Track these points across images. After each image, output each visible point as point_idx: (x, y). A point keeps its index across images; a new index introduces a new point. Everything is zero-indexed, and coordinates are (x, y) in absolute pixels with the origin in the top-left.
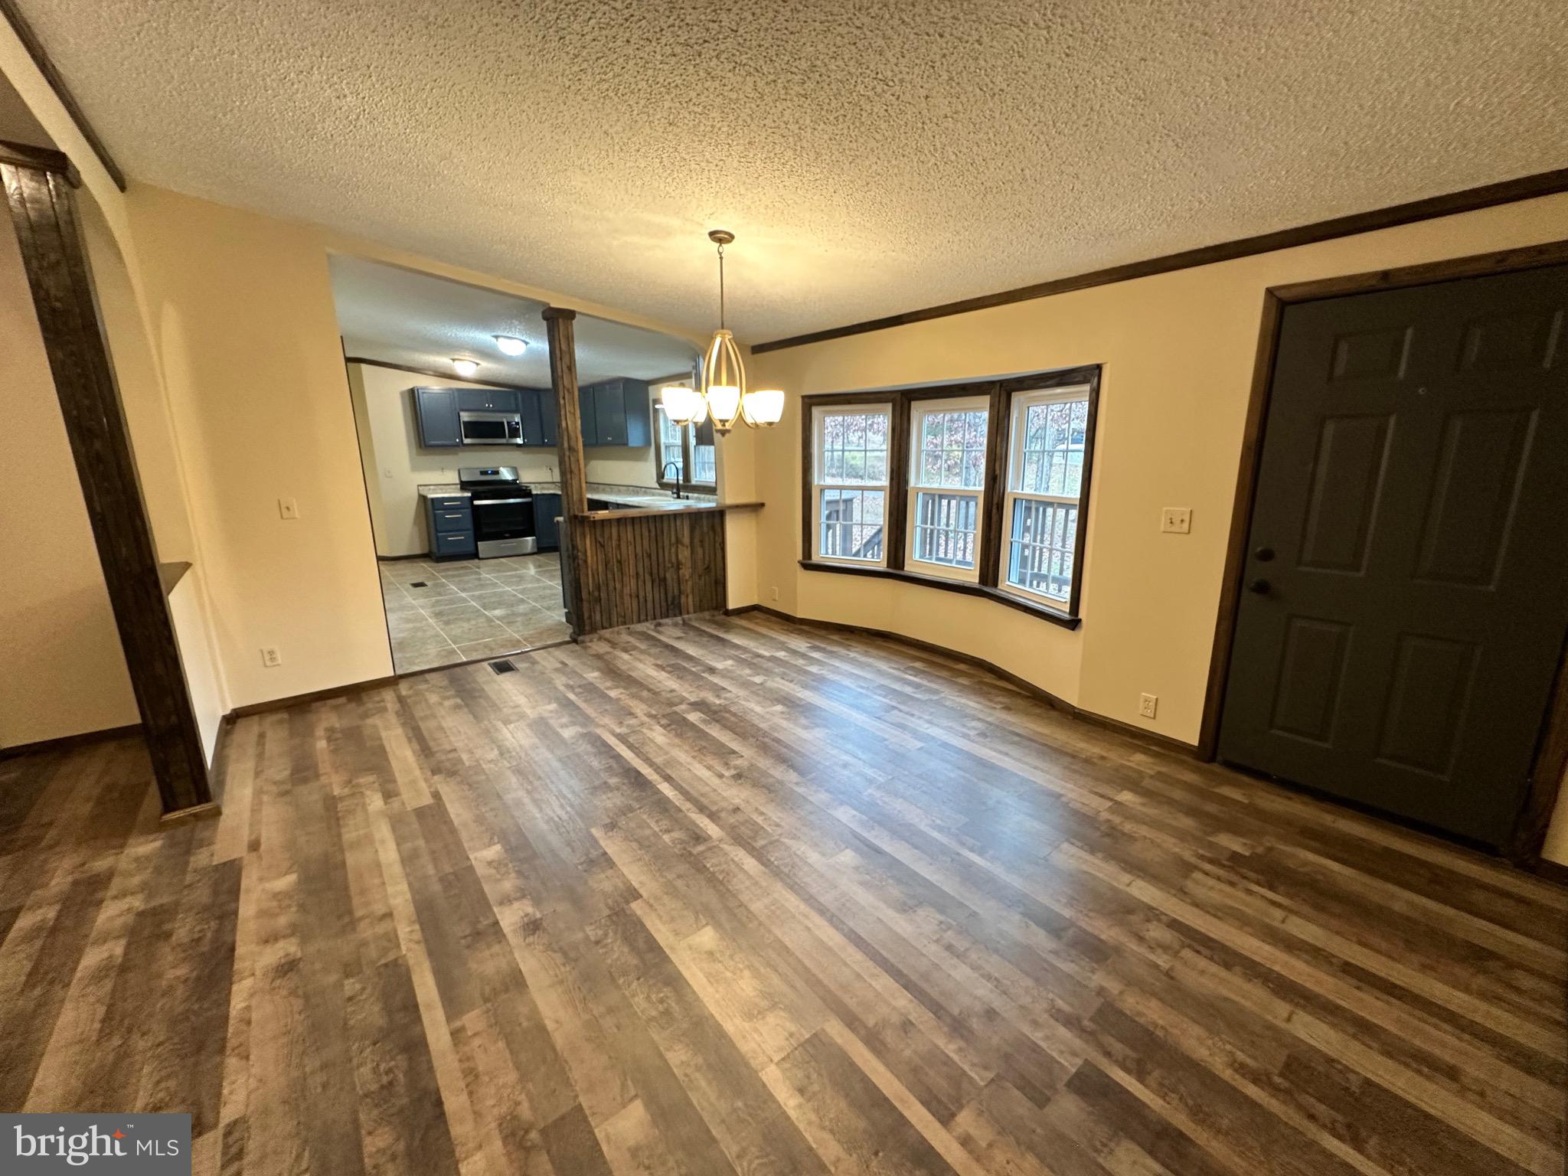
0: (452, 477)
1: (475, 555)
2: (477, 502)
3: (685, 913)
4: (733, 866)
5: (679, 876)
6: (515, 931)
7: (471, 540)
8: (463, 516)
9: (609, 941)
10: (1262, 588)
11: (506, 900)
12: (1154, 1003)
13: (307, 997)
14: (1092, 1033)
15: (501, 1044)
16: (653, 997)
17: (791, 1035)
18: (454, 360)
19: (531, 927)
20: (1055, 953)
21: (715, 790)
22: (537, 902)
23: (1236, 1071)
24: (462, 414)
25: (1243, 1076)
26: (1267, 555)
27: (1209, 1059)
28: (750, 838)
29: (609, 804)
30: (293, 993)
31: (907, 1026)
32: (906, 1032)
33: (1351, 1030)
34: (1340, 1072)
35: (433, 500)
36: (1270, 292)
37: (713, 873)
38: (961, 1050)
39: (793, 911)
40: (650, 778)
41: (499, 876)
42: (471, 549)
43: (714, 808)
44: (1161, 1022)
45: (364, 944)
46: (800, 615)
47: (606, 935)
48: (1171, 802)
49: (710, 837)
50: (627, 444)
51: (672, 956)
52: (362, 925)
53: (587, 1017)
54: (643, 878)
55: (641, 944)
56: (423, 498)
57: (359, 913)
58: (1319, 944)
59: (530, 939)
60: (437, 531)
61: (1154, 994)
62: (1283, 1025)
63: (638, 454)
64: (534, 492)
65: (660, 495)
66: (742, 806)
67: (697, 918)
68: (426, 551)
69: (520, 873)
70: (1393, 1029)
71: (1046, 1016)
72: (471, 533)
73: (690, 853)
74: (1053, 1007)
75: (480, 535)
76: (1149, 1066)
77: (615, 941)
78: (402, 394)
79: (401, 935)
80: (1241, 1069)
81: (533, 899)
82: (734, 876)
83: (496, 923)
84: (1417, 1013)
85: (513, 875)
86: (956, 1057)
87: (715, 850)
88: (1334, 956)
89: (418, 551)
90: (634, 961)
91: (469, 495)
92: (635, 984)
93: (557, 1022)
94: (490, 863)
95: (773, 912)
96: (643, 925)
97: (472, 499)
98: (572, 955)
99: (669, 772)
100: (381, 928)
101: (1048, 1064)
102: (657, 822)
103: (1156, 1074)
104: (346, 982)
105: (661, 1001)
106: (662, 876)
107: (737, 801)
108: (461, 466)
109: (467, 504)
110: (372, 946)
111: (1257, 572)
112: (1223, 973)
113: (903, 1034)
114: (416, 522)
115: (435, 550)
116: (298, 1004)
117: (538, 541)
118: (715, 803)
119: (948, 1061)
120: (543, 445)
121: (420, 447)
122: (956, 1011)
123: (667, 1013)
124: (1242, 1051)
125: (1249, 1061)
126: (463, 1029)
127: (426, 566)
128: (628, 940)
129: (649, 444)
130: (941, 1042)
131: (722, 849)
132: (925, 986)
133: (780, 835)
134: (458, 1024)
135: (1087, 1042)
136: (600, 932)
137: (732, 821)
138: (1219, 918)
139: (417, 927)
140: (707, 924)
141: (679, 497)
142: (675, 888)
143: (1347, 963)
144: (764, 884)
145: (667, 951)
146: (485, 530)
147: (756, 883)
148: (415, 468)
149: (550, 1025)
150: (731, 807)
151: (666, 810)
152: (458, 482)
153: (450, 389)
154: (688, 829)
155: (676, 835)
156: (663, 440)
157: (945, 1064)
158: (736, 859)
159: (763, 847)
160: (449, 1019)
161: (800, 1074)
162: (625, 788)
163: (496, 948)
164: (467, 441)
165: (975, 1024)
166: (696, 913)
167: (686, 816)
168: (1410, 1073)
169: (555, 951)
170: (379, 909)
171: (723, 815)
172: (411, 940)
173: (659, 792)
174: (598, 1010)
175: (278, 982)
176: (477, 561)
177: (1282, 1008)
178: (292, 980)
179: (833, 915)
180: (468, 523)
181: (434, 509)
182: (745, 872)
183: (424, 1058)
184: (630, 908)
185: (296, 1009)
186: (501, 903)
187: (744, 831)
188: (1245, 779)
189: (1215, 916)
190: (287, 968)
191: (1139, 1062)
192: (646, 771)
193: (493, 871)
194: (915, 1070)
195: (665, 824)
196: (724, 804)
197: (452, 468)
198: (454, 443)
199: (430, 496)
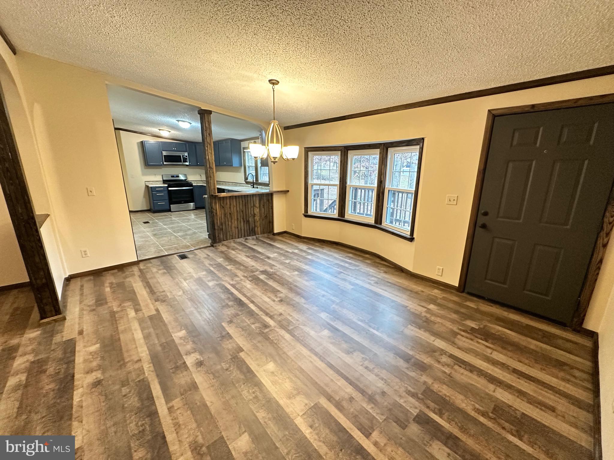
0: (159, 178)
1: (169, 210)
2: (170, 189)
3: (262, 356)
4: (280, 337)
5: (259, 342)
6: (192, 366)
7: (168, 204)
8: (164, 194)
9: (232, 369)
10: (484, 226)
11: (188, 353)
12: (445, 387)
13: (106, 396)
14: (422, 399)
15: (189, 412)
16: (250, 391)
17: (306, 404)
18: (160, 130)
19: (199, 364)
20: (407, 368)
21: (272, 307)
22: (201, 353)
23: (476, 412)
24: (163, 152)
25: (478, 413)
26: (486, 214)
27: (466, 408)
28: (286, 325)
29: (229, 313)
30: (100, 394)
31: (351, 399)
32: (351, 402)
33: (517, 395)
34: (513, 410)
35: (151, 187)
36: (489, 111)
37: (272, 340)
38: (372, 408)
39: (305, 354)
40: (245, 302)
41: (185, 343)
42: (168, 208)
43: (272, 314)
44: (448, 394)
45: (129, 372)
46: (303, 235)
47: (230, 366)
48: (448, 308)
49: (271, 326)
50: (232, 166)
51: (257, 374)
52: (128, 365)
53: (223, 400)
54: (244, 343)
55: (245, 370)
56: (147, 187)
57: (127, 360)
58: (504, 362)
59: (199, 369)
60: (154, 201)
61: (444, 383)
62: (491, 393)
63: (237, 170)
64: (194, 185)
65: (246, 186)
66: (283, 313)
67: (267, 359)
68: (149, 209)
69: (194, 342)
70: (531, 393)
71: (404, 393)
72: (168, 201)
73: (263, 333)
74: (407, 390)
75: (171, 202)
76: (444, 412)
77: (234, 369)
78: (138, 143)
79: (145, 369)
80: (477, 411)
81: (199, 352)
82: (281, 341)
83: (185, 363)
84: (540, 387)
85: (191, 343)
86: (371, 411)
87: (273, 331)
88: (509, 366)
89: (145, 209)
90: (242, 377)
91: (167, 185)
92: (243, 386)
93: (211, 402)
94: (181, 338)
95: (297, 356)
96: (245, 362)
97: (168, 187)
98: (217, 375)
99: (253, 299)
100: (136, 366)
101: (406, 412)
102: (249, 320)
103: (446, 414)
104: (123, 389)
105: (254, 393)
106: (252, 342)
107: (280, 311)
108: (163, 174)
109: (166, 189)
110: (133, 373)
111: (482, 220)
112: (470, 374)
113: (350, 403)
114: (144, 197)
115: (152, 208)
116: (103, 398)
117: (195, 205)
118: (272, 312)
119: (367, 412)
120: (197, 165)
121: (146, 165)
122: (370, 393)
123: (256, 397)
124: (478, 404)
125: (481, 408)
126: (173, 406)
127: (149, 215)
128: (240, 368)
129: (241, 165)
130: (365, 405)
131: (275, 330)
132: (358, 383)
133: (299, 324)
134: (170, 405)
135: (420, 403)
136: (228, 365)
137: (279, 319)
138: (468, 353)
139: (152, 365)
140: (271, 361)
141: (254, 187)
142: (257, 346)
143: (514, 369)
144: (293, 344)
145: (255, 372)
146: (174, 200)
147: (290, 344)
148: (144, 174)
149: (209, 404)
150: (278, 313)
151: (253, 315)
152: (162, 180)
153: (159, 142)
154: (261, 323)
155: (257, 325)
156: (247, 164)
157: (367, 414)
158: (281, 334)
159: (292, 329)
160: (167, 402)
161: (310, 420)
162: (235, 306)
163: (185, 373)
164: (165, 163)
165: (377, 397)
166: (266, 357)
167: (261, 317)
168: (538, 410)
169: (209, 374)
170: (135, 358)
171: (275, 317)
172: (150, 371)
173: (249, 308)
174: (228, 397)
175: (93, 390)
176: (170, 213)
177: (492, 387)
178: (100, 388)
179: (321, 356)
180: (166, 197)
181: (152, 191)
182: (285, 339)
183: (157, 420)
184: (239, 355)
185: (102, 401)
186: (186, 355)
187: (285, 323)
188: (475, 299)
189: (466, 352)
190: (97, 383)
191: (440, 410)
192: (244, 299)
193: (182, 341)
194: (355, 417)
195: (252, 320)
196: (276, 312)
197: (159, 175)
198: (160, 164)
199: (150, 186)
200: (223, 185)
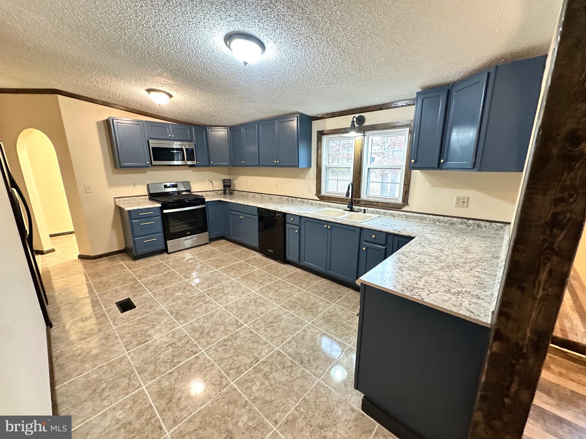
0: (142, 190)
1: (165, 250)
2: (165, 211)
7: (162, 239)
8: (157, 223)
18: (149, 91)
24: (150, 141)
35: (129, 211)
42: (162, 247)
50: (298, 166)
56: (119, 210)
60: (134, 236)
64: (206, 200)
65: (320, 205)
68: (123, 248)
72: (161, 234)
75: (168, 235)
78: (98, 123)
89: (116, 249)
91: (160, 205)
97: (162, 208)
108: (149, 181)
109: (158, 213)
114: (114, 227)
115: (131, 245)
117: (210, 235)
120: (209, 165)
121: (116, 167)
127: (125, 265)
129: (310, 166)
141: (352, 210)
146: (173, 230)
148: (111, 184)
152: (147, 194)
153: (141, 122)
156: (324, 163)
164: (154, 163)
176: (166, 255)
180: (159, 227)
181: (131, 219)
197: (141, 184)
198: (145, 164)
199: (127, 209)
200: (247, 197)
